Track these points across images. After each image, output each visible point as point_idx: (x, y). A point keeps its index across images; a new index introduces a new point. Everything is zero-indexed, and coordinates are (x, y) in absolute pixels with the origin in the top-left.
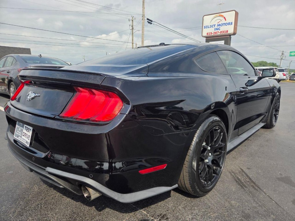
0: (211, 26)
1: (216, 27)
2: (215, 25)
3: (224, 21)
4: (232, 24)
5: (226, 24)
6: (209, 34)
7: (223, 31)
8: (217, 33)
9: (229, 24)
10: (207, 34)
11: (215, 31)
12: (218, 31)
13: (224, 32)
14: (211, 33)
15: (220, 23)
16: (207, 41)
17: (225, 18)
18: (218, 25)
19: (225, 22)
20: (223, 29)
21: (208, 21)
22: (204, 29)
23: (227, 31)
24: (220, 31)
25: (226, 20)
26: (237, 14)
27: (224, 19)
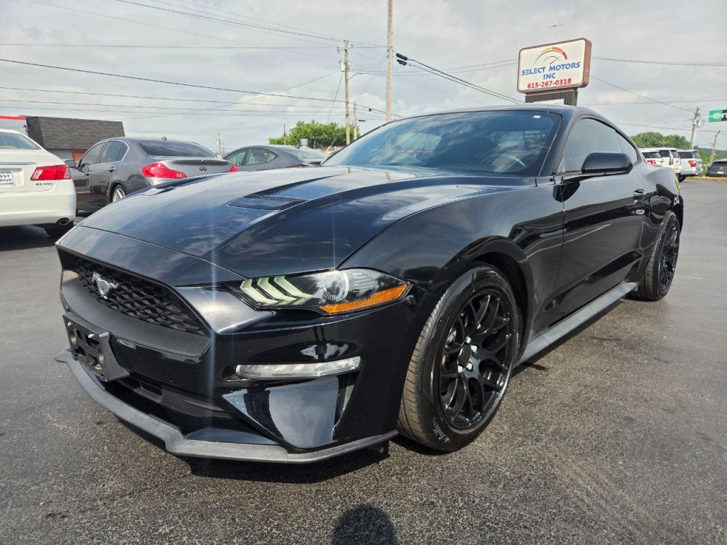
0: (537, 71)
1: (547, 72)
2: (544, 68)
3: (562, 61)
4: (579, 66)
5: (568, 66)
6: (532, 85)
7: (562, 80)
8: (549, 83)
9: (573, 65)
10: (529, 86)
11: (545, 81)
12: (551, 79)
13: (564, 82)
14: (537, 84)
15: (555, 64)
16: (528, 100)
17: (564, 53)
18: (550, 68)
19: (566, 62)
20: (561, 75)
22: (522, 77)
23: (570, 80)
24: (554, 80)
25: (566, 58)
26: (588, 44)
27: (563, 56)
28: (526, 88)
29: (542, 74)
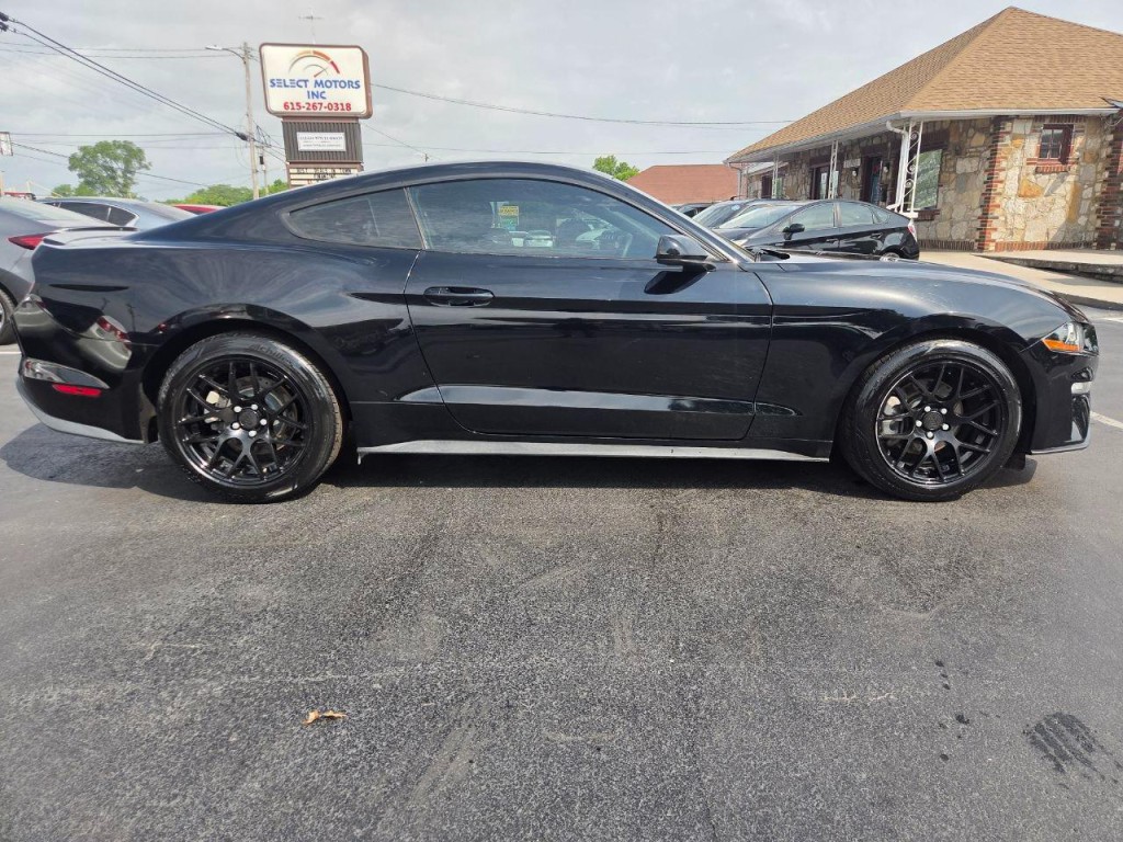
0: (296, 84)
1: (311, 87)
2: (306, 81)
4: (359, 86)
5: (343, 84)
6: (290, 106)
7: (337, 104)
8: (319, 106)
9: (350, 84)
10: (286, 106)
11: (311, 101)
12: (320, 100)
13: (340, 107)
14: (298, 104)
15: (323, 77)
16: (287, 128)
17: (332, 63)
18: (316, 82)
19: (338, 77)
20: (335, 96)
21: (279, 61)
22: (271, 90)
23: (348, 106)
24: (325, 103)
25: (338, 71)
26: (365, 58)
27: (332, 68)
28: (282, 109)
29: (303, 91)
